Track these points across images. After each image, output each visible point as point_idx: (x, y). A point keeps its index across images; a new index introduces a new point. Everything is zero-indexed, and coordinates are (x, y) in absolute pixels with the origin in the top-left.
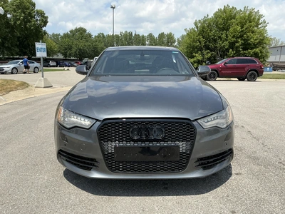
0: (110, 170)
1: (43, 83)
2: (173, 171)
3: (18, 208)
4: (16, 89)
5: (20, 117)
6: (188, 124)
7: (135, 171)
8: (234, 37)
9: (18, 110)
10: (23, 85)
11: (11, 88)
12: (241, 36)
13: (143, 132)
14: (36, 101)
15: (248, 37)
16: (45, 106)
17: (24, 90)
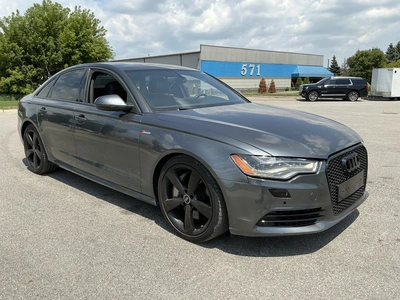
8: (68, 46)
12: (78, 46)
15: (87, 48)
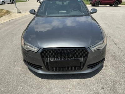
0: (48, 70)
1: (16, 10)
2: (77, 70)
3: (8, 86)
4: (4, 15)
5: (7, 32)
6: (85, 50)
7: (59, 70)
9: (6, 28)
10: (7, 13)
11: (1, 15)
13: (63, 54)
14: (14, 22)
16: (18, 25)
17: (8, 16)
